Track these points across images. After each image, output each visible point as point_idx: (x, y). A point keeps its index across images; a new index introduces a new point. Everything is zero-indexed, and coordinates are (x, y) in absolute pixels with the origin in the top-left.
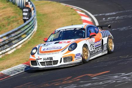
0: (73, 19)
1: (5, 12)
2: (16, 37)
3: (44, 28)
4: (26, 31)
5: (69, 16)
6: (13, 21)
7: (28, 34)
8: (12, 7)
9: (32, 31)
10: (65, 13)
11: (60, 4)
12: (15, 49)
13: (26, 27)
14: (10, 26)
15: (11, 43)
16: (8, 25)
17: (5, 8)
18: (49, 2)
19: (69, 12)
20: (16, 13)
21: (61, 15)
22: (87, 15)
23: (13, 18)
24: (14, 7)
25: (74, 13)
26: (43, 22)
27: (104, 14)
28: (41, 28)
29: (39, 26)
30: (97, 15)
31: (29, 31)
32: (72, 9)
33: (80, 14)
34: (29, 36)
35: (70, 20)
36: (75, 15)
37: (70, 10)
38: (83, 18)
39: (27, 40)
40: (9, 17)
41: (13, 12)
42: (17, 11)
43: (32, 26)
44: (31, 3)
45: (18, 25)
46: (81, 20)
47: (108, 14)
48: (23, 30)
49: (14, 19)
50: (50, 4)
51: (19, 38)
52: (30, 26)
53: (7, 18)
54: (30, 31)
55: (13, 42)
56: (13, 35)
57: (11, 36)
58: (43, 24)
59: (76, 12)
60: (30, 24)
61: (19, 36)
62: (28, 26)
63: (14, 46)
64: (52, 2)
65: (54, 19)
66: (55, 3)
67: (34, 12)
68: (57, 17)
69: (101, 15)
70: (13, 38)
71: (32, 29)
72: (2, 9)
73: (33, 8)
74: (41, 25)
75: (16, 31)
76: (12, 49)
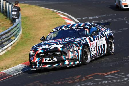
2: (7, 39)
3: (29, 30)
4: (15, 33)
5: (53, 20)
7: (17, 37)
9: (19, 33)
10: (48, 16)
11: (40, 8)
12: (5, 51)
13: (15, 29)
15: (2, 45)
18: (28, 5)
19: (51, 15)
21: (44, 18)
22: (69, 19)
25: (57, 16)
26: (27, 25)
27: (87, 18)
28: (26, 31)
29: (23, 29)
30: (80, 19)
31: (17, 33)
32: (53, 12)
33: (63, 17)
34: (17, 38)
35: (54, 23)
36: (58, 19)
37: (51, 13)
39: (15, 42)
46: (66, 23)
47: (91, 18)
48: (12, 31)
50: (29, 7)
51: (9, 40)
52: (18, 28)
55: (5, 44)
56: (4, 36)
57: (3, 37)
58: (27, 27)
59: (59, 15)
60: (18, 26)
61: (9, 37)
62: (17, 28)
63: (5, 47)
64: (30, 5)
65: (37, 22)
66: (34, 6)
68: (40, 20)
69: (84, 18)
70: (4, 40)
71: (19, 31)
74: (25, 28)
75: (7, 33)
76: (3, 51)
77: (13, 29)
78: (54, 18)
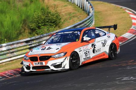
0: (123, 16)
1: (66, 9)
3: (101, 22)
4: (88, 24)
6: (74, 16)
8: (72, 5)
9: (92, 24)
10: (116, 12)
11: (111, 5)
14: (71, 20)
16: (70, 20)
17: (66, 6)
18: (102, 2)
19: (119, 10)
20: (76, 10)
21: (113, 13)
22: (134, 14)
23: (74, 13)
24: (73, 5)
25: (123, 11)
28: (98, 22)
29: (96, 21)
32: (121, 8)
33: (129, 13)
35: (121, 17)
36: (124, 14)
37: (119, 9)
38: (132, 16)
40: (70, 13)
41: (73, 9)
42: (76, 8)
43: (92, 20)
44: (89, 2)
45: (78, 19)
46: (130, 17)
49: (75, 15)
50: (103, 4)
53: (69, 14)
54: (90, 24)
58: (99, 20)
59: (125, 11)
62: (89, 20)
64: (104, 2)
65: (107, 16)
66: (106, 3)
67: (93, 10)
68: (110, 14)
71: (92, 23)
72: (64, 7)
73: (91, 7)
74: (98, 20)
77: (86, 21)
78: (121, 13)
